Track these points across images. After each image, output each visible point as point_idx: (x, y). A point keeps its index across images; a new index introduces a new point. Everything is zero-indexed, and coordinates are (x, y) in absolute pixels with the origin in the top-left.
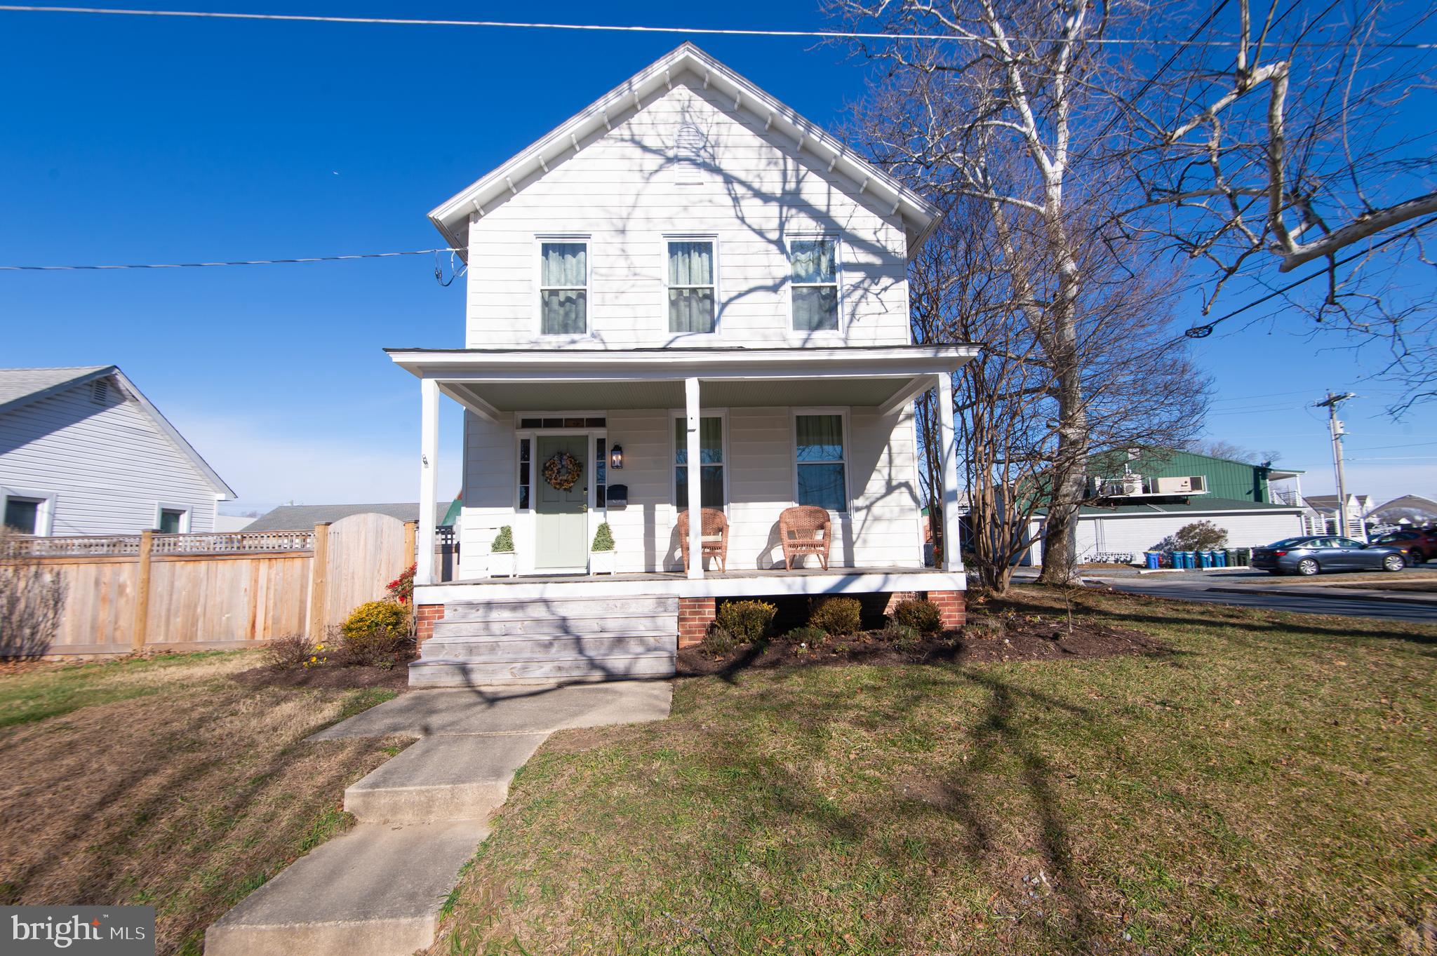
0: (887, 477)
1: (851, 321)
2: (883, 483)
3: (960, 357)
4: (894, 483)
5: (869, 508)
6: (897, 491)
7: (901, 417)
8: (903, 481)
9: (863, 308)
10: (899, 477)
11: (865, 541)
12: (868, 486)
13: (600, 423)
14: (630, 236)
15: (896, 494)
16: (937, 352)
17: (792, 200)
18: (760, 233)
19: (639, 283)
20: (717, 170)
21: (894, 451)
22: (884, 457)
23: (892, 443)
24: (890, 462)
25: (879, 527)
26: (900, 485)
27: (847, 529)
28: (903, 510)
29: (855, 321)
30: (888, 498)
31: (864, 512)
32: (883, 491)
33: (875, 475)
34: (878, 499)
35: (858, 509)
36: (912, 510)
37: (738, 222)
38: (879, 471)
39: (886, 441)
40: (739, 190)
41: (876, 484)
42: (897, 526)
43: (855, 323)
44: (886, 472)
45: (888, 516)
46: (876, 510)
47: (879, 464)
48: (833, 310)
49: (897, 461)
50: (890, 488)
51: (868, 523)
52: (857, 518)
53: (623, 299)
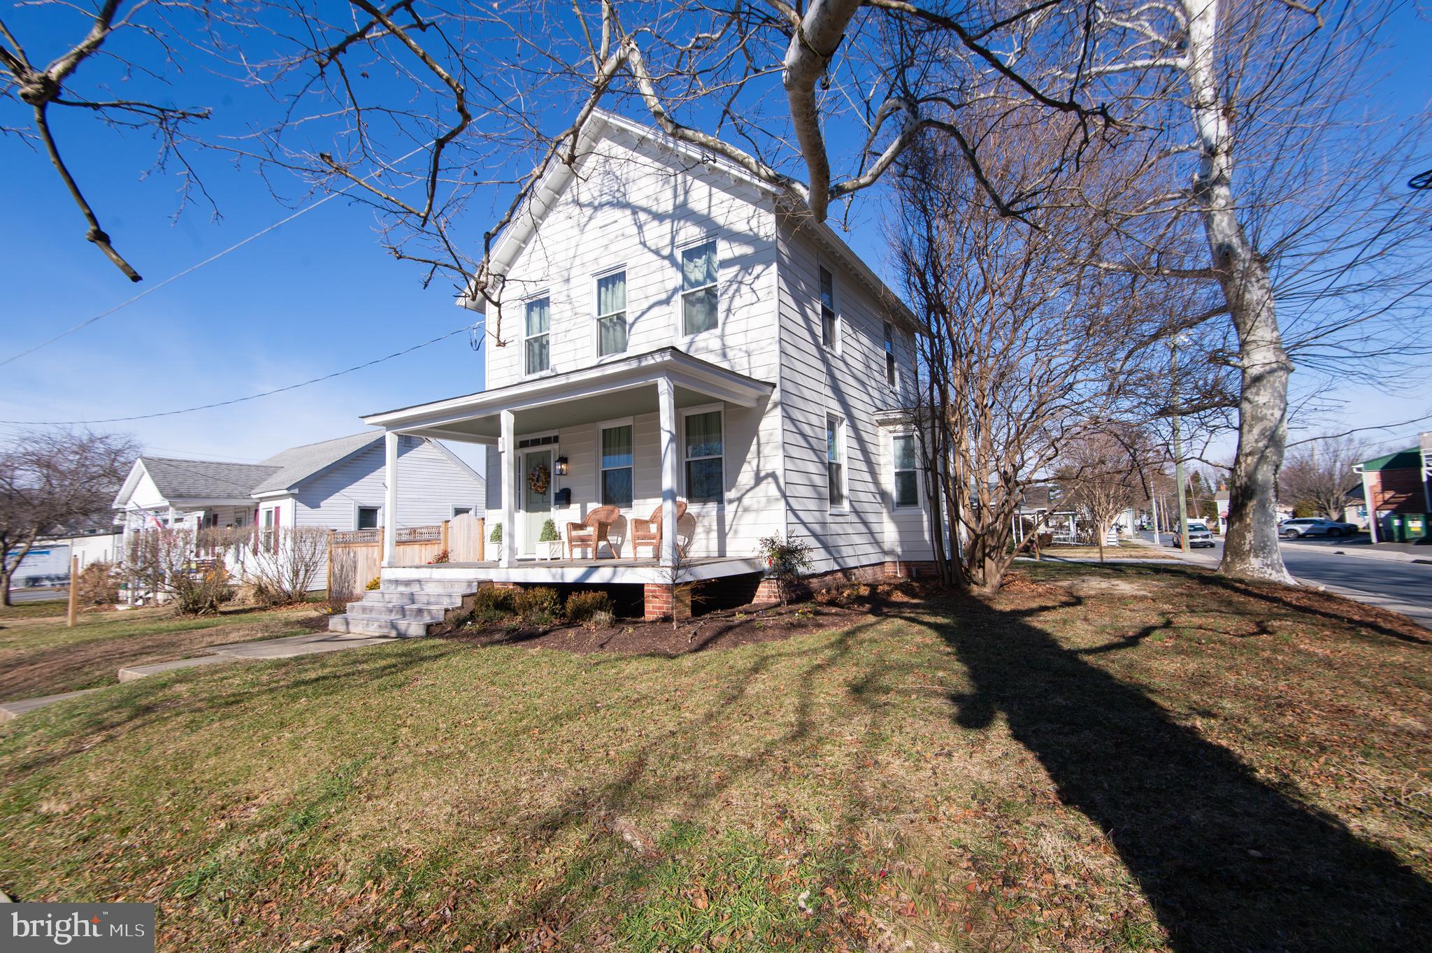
0: (755, 468)
1: (727, 316)
2: (753, 474)
3: (657, 363)
4: (762, 474)
5: (740, 499)
6: (765, 482)
7: (769, 406)
8: (770, 471)
9: (737, 302)
10: (767, 468)
11: (736, 532)
12: (740, 478)
13: (556, 439)
14: (573, 282)
15: (763, 485)
16: (640, 362)
17: (682, 213)
18: (657, 252)
19: (578, 320)
20: (626, 205)
21: (762, 441)
22: (754, 448)
23: (761, 434)
24: (759, 453)
25: (748, 518)
26: (767, 476)
27: (721, 520)
28: (770, 500)
29: (731, 316)
30: (757, 489)
31: (736, 504)
32: (752, 482)
33: (745, 467)
34: (748, 491)
35: (731, 502)
36: (777, 500)
37: (641, 247)
38: (749, 462)
39: (755, 432)
40: (643, 216)
41: (746, 476)
42: (764, 515)
43: (731, 318)
44: (755, 463)
45: (755, 506)
46: (746, 501)
47: (749, 456)
48: (713, 308)
49: (766, 450)
50: (759, 480)
51: (739, 513)
52: (730, 509)
53: (570, 336)
